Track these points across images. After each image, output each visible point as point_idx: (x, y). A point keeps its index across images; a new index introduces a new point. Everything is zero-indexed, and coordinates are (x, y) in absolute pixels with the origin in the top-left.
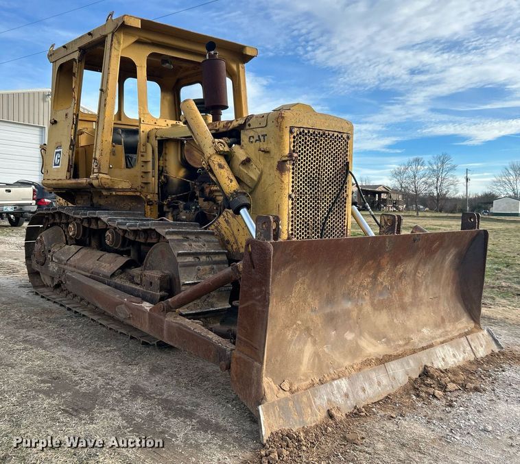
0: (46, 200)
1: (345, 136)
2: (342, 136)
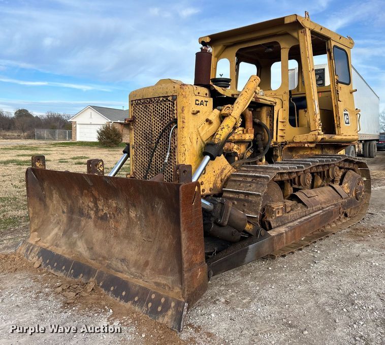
1: (170, 98)
2: (167, 99)
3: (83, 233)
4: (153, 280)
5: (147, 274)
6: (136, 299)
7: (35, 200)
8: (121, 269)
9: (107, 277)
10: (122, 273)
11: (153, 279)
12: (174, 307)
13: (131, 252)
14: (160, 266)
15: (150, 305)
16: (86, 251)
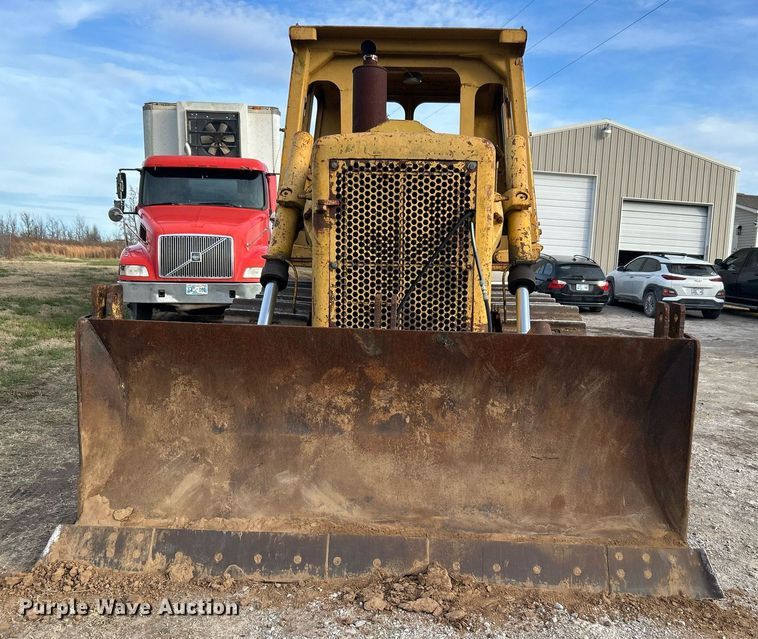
0: (559, 282)
1: (460, 166)
2: (451, 167)
3: (317, 469)
4: (593, 529)
5: (571, 521)
6: (578, 571)
7: (99, 408)
8: (492, 525)
9: (467, 549)
10: (498, 532)
11: (593, 526)
12: (678, 563)
13: (502, 488)
14: (599, 500)
15: (621, 573)
16: (349, 509)
